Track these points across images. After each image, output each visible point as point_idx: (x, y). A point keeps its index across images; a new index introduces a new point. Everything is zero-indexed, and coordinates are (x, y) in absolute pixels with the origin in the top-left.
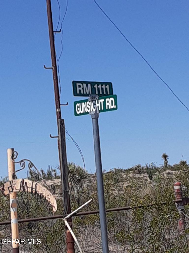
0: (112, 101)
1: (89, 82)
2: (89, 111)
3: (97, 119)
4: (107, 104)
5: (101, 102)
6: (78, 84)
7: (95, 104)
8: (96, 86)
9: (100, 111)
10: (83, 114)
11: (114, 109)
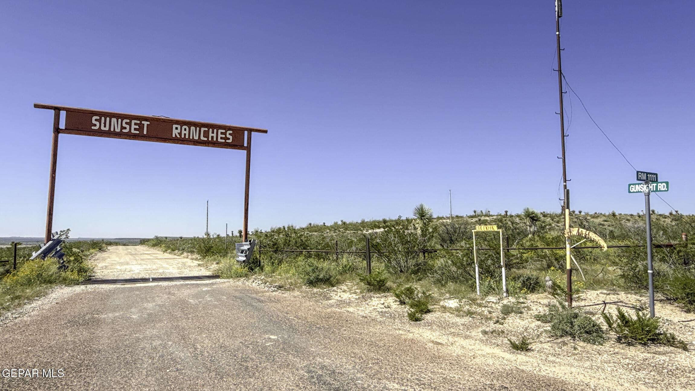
0: (664, 186)
1: (645, 173)
2: (642, 191)
3: (649, 196)
4: (659, 187)
5: (653, 186)
6: (639, 173)
7: (648, 187)
8: (649, 175)
9: (652, 192)
10: (637, 192)
11: (665, 191)
